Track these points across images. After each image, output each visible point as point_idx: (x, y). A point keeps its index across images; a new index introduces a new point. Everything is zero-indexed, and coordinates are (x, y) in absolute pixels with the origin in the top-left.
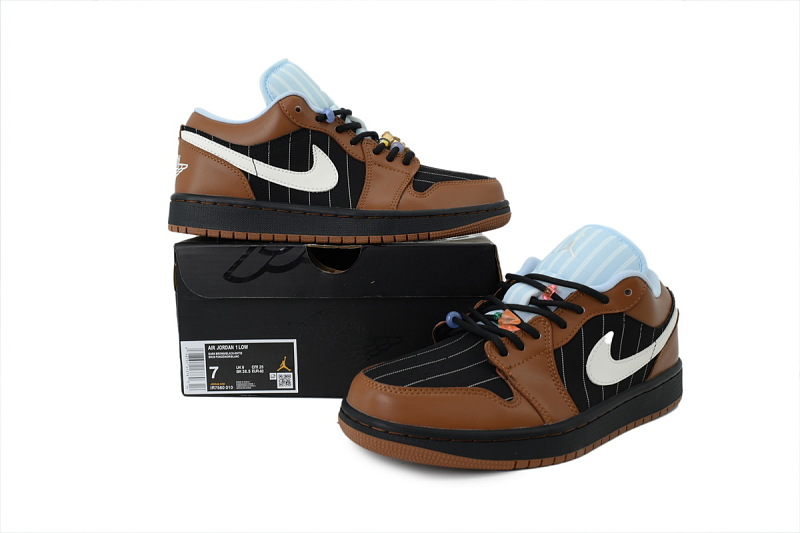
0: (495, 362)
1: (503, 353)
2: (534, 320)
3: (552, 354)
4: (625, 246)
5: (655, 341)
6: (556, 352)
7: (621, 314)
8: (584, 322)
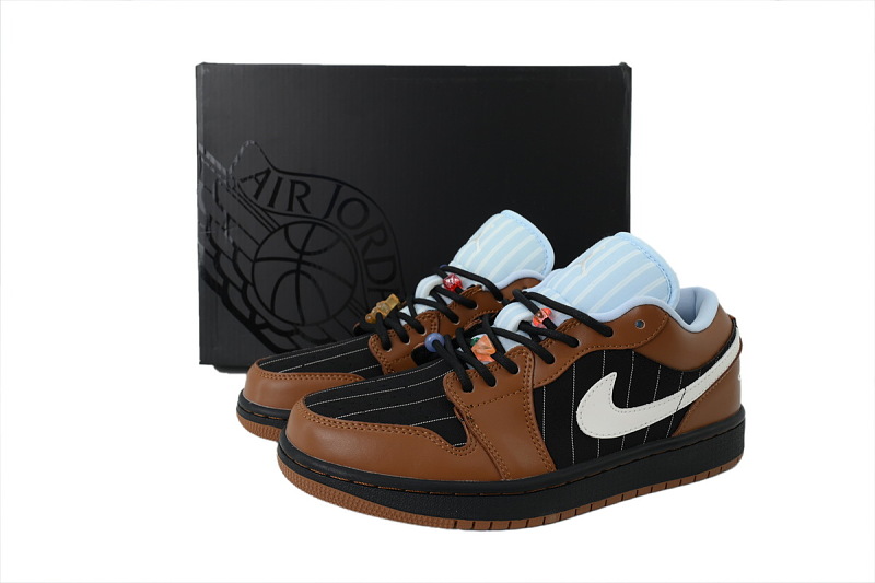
0: (453, 399)
1: (467, 387)
2: (514, 350)
3: (530, 395)
4: (652, 264)
5: (684, 387)
6: (537, 392)
7: (631, 350)
8: (577, 357)
